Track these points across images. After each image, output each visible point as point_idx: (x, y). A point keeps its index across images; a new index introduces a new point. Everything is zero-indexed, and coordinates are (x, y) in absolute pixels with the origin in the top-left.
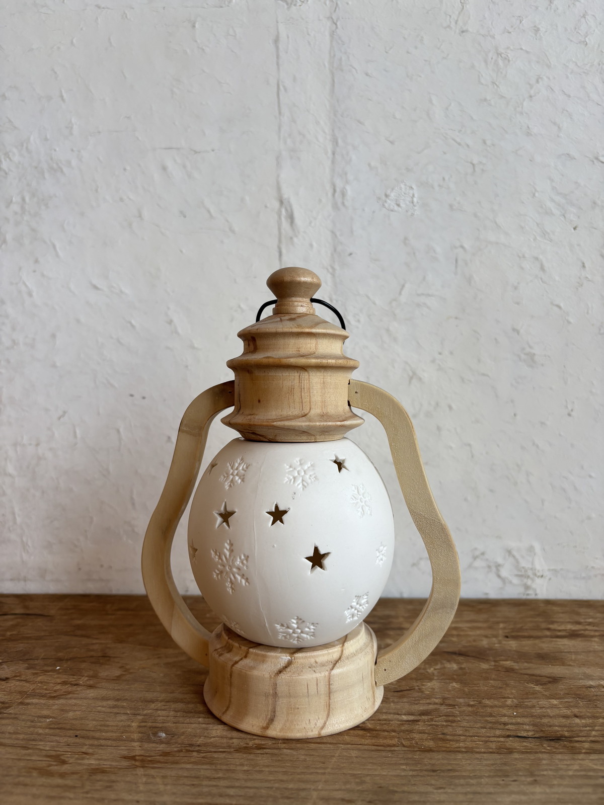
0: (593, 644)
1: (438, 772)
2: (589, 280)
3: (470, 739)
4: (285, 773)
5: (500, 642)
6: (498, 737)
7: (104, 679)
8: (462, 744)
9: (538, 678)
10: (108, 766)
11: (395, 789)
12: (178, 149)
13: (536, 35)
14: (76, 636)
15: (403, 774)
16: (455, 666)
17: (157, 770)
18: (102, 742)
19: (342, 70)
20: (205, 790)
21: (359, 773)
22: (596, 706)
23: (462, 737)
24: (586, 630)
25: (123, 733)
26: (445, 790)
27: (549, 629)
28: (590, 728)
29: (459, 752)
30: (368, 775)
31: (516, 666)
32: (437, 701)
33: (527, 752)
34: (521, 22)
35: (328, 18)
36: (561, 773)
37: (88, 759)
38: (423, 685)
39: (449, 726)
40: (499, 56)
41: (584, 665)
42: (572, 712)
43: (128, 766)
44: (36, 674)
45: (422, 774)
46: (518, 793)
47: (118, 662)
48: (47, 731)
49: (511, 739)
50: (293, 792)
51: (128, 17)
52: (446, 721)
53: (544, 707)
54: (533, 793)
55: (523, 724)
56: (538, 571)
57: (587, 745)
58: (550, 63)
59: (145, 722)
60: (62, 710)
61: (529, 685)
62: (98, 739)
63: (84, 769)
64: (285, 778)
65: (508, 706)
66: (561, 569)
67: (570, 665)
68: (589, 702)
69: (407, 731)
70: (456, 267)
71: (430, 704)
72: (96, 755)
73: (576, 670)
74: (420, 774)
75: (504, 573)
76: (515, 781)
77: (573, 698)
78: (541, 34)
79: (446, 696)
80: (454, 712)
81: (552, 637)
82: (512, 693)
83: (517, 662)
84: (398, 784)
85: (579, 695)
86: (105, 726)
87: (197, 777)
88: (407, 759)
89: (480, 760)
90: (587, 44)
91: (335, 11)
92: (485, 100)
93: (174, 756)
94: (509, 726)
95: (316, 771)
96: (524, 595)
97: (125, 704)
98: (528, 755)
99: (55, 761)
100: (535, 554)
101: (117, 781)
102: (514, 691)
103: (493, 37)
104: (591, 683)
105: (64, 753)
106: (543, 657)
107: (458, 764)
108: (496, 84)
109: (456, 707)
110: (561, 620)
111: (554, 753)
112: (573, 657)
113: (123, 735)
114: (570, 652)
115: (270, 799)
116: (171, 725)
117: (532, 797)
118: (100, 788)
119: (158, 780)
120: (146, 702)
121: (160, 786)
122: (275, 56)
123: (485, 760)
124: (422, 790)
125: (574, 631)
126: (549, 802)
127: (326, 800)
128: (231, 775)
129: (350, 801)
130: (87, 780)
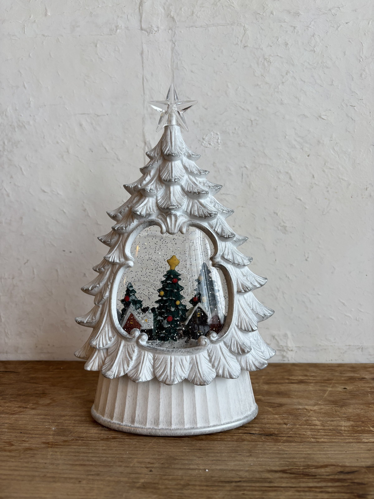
0: (310, 387)
1: (202, 450)
2: (317, 185)
4: (124, 450)
5: (259, 386)
6: (240, 434)
7: (41, 405)
9: (272, 404)
10: (35, 447)
11: (177, 458)
12: (88, 114)
13: (286, 47)
15: (184, 451)
17: (58, 449)
18: (34, 436)
19: (178, 69)
20: (81, 458)
22: (298, 419)
24: (309, 379)
26: (203, 458)
27: (288, 379)
28: (290, 430)
29: (216, 440)
30: (166, 451)
31: (263, 398)
33: (252, 441)
34: (277, 40)
35: (170, 40)
36: (265, 451)
37: (25, 443)
40: (265, 60)
41: (300, 397)
42: (283, 422)
43: (44, 447)
44: (6, 402)
45: (193, 451)
46: (239, 461)
47: (50, 397)
48: (6, 430)
49: (246, 434)
50: (125, 459)
51: (60, 41)
53: (269, 419)
54: (246, 461)
55: (255, 427)
56: (290, 347)
57: (285, 438)
58: (294, 63)
60: (16, 420)
61: (266, 408)
62: (32, 434)
63: (22, 448)
64: (123, 452)
66: (303, 346)
67: (292, 398)
68: (295, 417)
70: (242, 178)
72: (29, 442)
73: (295, 400)
76: (240, 455)
78: (289, 47)
81: (288, 383)
84: (179, 455)
85: (291, 413)
86: (37, 428)
87: (78, 452)
89: (226, 444)
90: (315, 52)
91: (174, 36)
92: (258, 85)
93: (69, 442)
94: (247, 428)
95: (140, 449)
96: (282, 361)
97: (49, 417)
98: (252, 443)
99: (8, 445)
100: (288, 338)
101: (38, 454)
103: (262, 49)
104: (300, 407)
105: (13, 441)
107: (213, 446)
108: (263, 76)
110: (297, 374)
111: (266, 442)
112: (296, 393)
113: (45, 432)
114: (295, 391)
115: (113, 462)
116: (70, 427)
117: (246, 462)
118: (28, 457)
119: (58, 453)
120: (60, 416)
121: (59, 456)
122: (141, 62)
123: (229, 444)
124: (191, 458)
125: (302, 380)
126: (253, 465)
127: (141, 463)
128: (96, 451)
129: (152, 463)
130: (22, 453)
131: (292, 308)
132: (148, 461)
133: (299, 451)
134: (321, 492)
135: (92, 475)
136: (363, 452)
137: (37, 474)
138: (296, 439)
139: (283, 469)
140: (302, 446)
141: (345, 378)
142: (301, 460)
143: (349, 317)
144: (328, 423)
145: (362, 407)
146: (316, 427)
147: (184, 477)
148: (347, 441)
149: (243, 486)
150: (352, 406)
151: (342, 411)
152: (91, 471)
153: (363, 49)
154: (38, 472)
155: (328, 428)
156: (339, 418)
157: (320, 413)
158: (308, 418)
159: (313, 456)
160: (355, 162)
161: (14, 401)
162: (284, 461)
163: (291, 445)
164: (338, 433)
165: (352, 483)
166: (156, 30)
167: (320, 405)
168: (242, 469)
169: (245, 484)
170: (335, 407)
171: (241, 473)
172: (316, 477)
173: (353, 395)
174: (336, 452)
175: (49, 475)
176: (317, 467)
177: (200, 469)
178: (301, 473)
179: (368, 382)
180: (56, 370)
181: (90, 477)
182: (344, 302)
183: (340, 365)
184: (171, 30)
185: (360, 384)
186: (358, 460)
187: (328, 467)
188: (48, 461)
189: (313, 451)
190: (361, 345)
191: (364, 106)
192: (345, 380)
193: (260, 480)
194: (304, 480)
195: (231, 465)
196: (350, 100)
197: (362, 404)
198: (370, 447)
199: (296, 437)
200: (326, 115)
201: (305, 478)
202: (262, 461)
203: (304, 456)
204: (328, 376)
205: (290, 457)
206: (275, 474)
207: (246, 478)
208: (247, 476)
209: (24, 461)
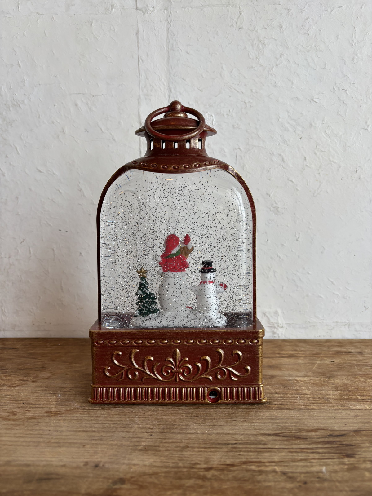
0: (300, 360)
1: (199, 417)
2: (308, 167)
4: (124, 418)
7: (41, 378)
9: (265, 376)
10: (37, 416)
11: (176, 424)
12: (83, 94)
13: (280, 30)
14: (29, 358)
15: (182, 418)
17: (61, 417)
18: (36, 406)
19: (173, 50)
20: (84, 425)
22: (288, 389)
24: (299, 354)
25: (47, 402)
26: (201, 424)
27: (279, 354)
28: (282, 398)
29: (212, 408)
30: (165, 418)
34: (272, 22)
35: (166, 20)
36: (259, 417)
37: (28, 413)
40: (260, 42)
41: (290, 370)
43: (48, 416)
44: (6, 376)
45: (191, 418)
46: (235, 425)
47: (50, 370)
48: (9, 402)
51: (55, 20)
54: (241, 426)
56: (280, 324)
57: (277, 406)
58: (288, 46)
60: (18, 392)
62: (34, 404)
63: (25, 417)
66: (293, 323)
67: (283, 370)
68: (286, 387)
70: (236, 160)
72: (32, 411)
73: (286, 373)
76: (235, 420)
78: (283, 29)
81: (279, 357)
84: (178, 422)
85: (282, 383)
86: (39, 399)
87: (81, 420)
90: (308, 35)
91: (169, 16)
92: (252, 67)
93: (71, 411)
96: (272, 337)
97: (50, 389)
98: (246, 410)
99: (11, 414)
100: (278, 315)
101: (41, 422)
103: (257, 31)
104: (291, 378)
105: (16, 411)
108: (257, 58)
110: (287, 349)
112: (286, 366)
114: (286, 364)
115: (114, 428)
118: (31, 425)
119: (61, 421)
120: (61, 388)
121: (62, 424)
122: (137, 42)
123: (225, 412)
124: (189, 424)
125: (292, 354)
126: (248, 429)
127: (141, 428)
128: (97, 419)
129: (152, 429)
130: (26, 422)
131: (283, 287)
132: (148, 427)
133: (290, 417)
134: (313, 453)
135: (96, 440)
136: (350, 417)
137: (41, 440)
138: (287, 407)
139: (276, 433)
140: (294, 412)
141: (333, 352)
142: (292, 425)
143: (337, 295)
144: (318, 392)
145: (349, 378)
146: (306, 396)
147: (183, 440)
148: (336, 408)
149: (239, 448)
150: (339, 377)
151: (330, 381)
152: (94, 436)
153: (356, 33)
154: (43, 438)
155: (317, 396)
156: (327, 388)
157: (310, 383)
158: (298, 388)
159: (303, 421)
160: (345, 145)
161: (14, 375)
162: (276, 426)
163: (282, 412)
164: (326, 401)
165: (341, 444)
166: (151, 10)
167: (309, 376)
168: (237, 432)
169: (241, 446)
170: (323, 378)
171: (237, 436)
172: (306, 440)
173: (340, 367)
174: (326, 418)
175: (53, 441)
176: (308, 431)
177: (198, 433)
178: (293, 436)
179: (355, 355)
180: (54, 347)
181: (94, 442)
182: (332, 281)
183: (328, 341)
184: (167, 10)
185: (347, 357)
186: (346, 425)
187: (318, 430)
188: (51, 429)
189: (304, 416)
190: (347, 322)
191: (356, 90)
192: (333, 354)
193: (255, 442)
194: (296, 442)
195: (227, 429)
196: (342, 84)
197: (349, 375)
198: (357, 413)
199: (288, 404)
200: (319, 99)
201: (297, 441)
202: (256, 426)
203: (295, 421)
204: (316, 350)
205: (282, 422)
206: (269, 437)
207: (241, 440)
208: (242, 438)
209: (29, 428)
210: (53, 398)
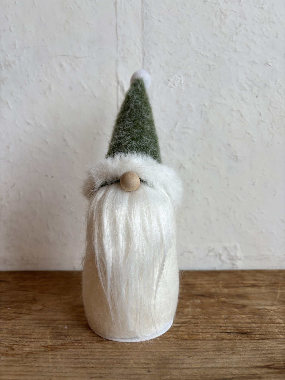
0: (262, 289)
1: (190, 349)
2: (263, 121)
3: (204, 334)
4: (119, 352)
5: (220, 290)
6: (218, 333)
7: (34, 310)
8: (201, 337)
10: (35, 351)
11: (169, 358)
12: (68, 56)
13: (239, 3)
15: (173, 351)
16: (199, 301)
17: (58, 352)
18: (32, 340)
19: (147, 19)
20: (81, 360)
21: (153, 351)
22: (262, 318)
23: (201, 333)
24: (259, 283)
25: (42, 335)
26: (193, 358)
27: (242, 283)
28: (260, 328)
29: (199, 340)
30: (157, 352)
31: (226, 300)
32: (190, 317)
33: (230, 340)
36: (245, 349)
37: (25, 348)
38: (184, 310)
39: (195, 328)
40: (222, 14)
41: (257, 299)
42: (251, 321)
43: (45, 351)
46: (226, 358)
47: (41, 303)
48: (6, 335)
49: (223, 333)
50: (122, 360)
52: (194, 326)
53: (238, 319)
54: (232, 358)
55: (229, 327)
56: (238, 257)
57: (258, 336)
58: (246, 17)
59: (53, 330)
60: (14, 325)
61: (232, 309)
62: (31, 338)
63: (23, 352)
64: (118, 354)
65: (222, 319)
66: (249, 256)
67: (251, 299)
68: (259, 316)
69: (176, 331)
70: (201, 115)
71: (187, 318)
72: (29, 346)
73: (255, 302)
74: (181, 351)
75: (223, 258)
76: (224, 353)
77: (252, 314)
78: (242, 3)
79: (195, 314)
80: (198, 322)
82: (224, 313)
83: (227, 299)
84: (171, 355)
85: (255, 313)
87: (77, 355)
88: (175, 344)
89: (209, 343)
90: (263, 9)
92: (215, 35)
93: (66, 345)
94: (223, 328)
95: (133, 350)
96: (232, 268)
97: (44, 322)
98: (231, 341)
99: (9, 349)
100: (237, 249)
101: (39, 358)
102: (225, 312)
103: (219, 4)
104: (261, 307)
105: (14, 345)
106: (240, 296)
107: (199, 346)
108: (220, 27)
109: (199, 319)
110: (248, 279)
111: (243, 340)
112: (253, 296)
113: (42, 336)
114: (251, 294)
115: (111, 364)
116: (65, 331)
117: (232, 360)
118: (30, 361)
119: (59, 357)
120: (54, 320)
121: (60, 359)
123: (211, 343)
124: (182, 358)
125: (254, 284)
126: (240, 362)
127: (137, 364)
128: (93, 353)
129: (148, 364)
130: (25, 357)
131: (241, 225)
132: (144, 362)
133: (274, 347)
138: (268, 336)
139: (267, 365)
140: (275, 342)
142: (278, 355)
146: (281, 325)
147: (181, 376)
152: (92, 373)
154: (43, 376)
157: (280, 312)
158: (271, 317)
161: (9, 307)
162: (264, 357)
163: (265, 342)
167: (276, 305)
168: (230, 366)
171: (231, 370)
177: (193, 368)
180: (42, 279)
183: (280, 271)
188: (50, 365)
193: (250, 376)
195: (220, 363)
199: (267, 334)
200: (272, 63)
202: (247, 358)
203: (279, 351)
204: (274, 280)
205: (268, 353)
206: (262, 370)
207: (237, 375)
208: (237, 372)
209: (28, 365)
210: (47, 331)
